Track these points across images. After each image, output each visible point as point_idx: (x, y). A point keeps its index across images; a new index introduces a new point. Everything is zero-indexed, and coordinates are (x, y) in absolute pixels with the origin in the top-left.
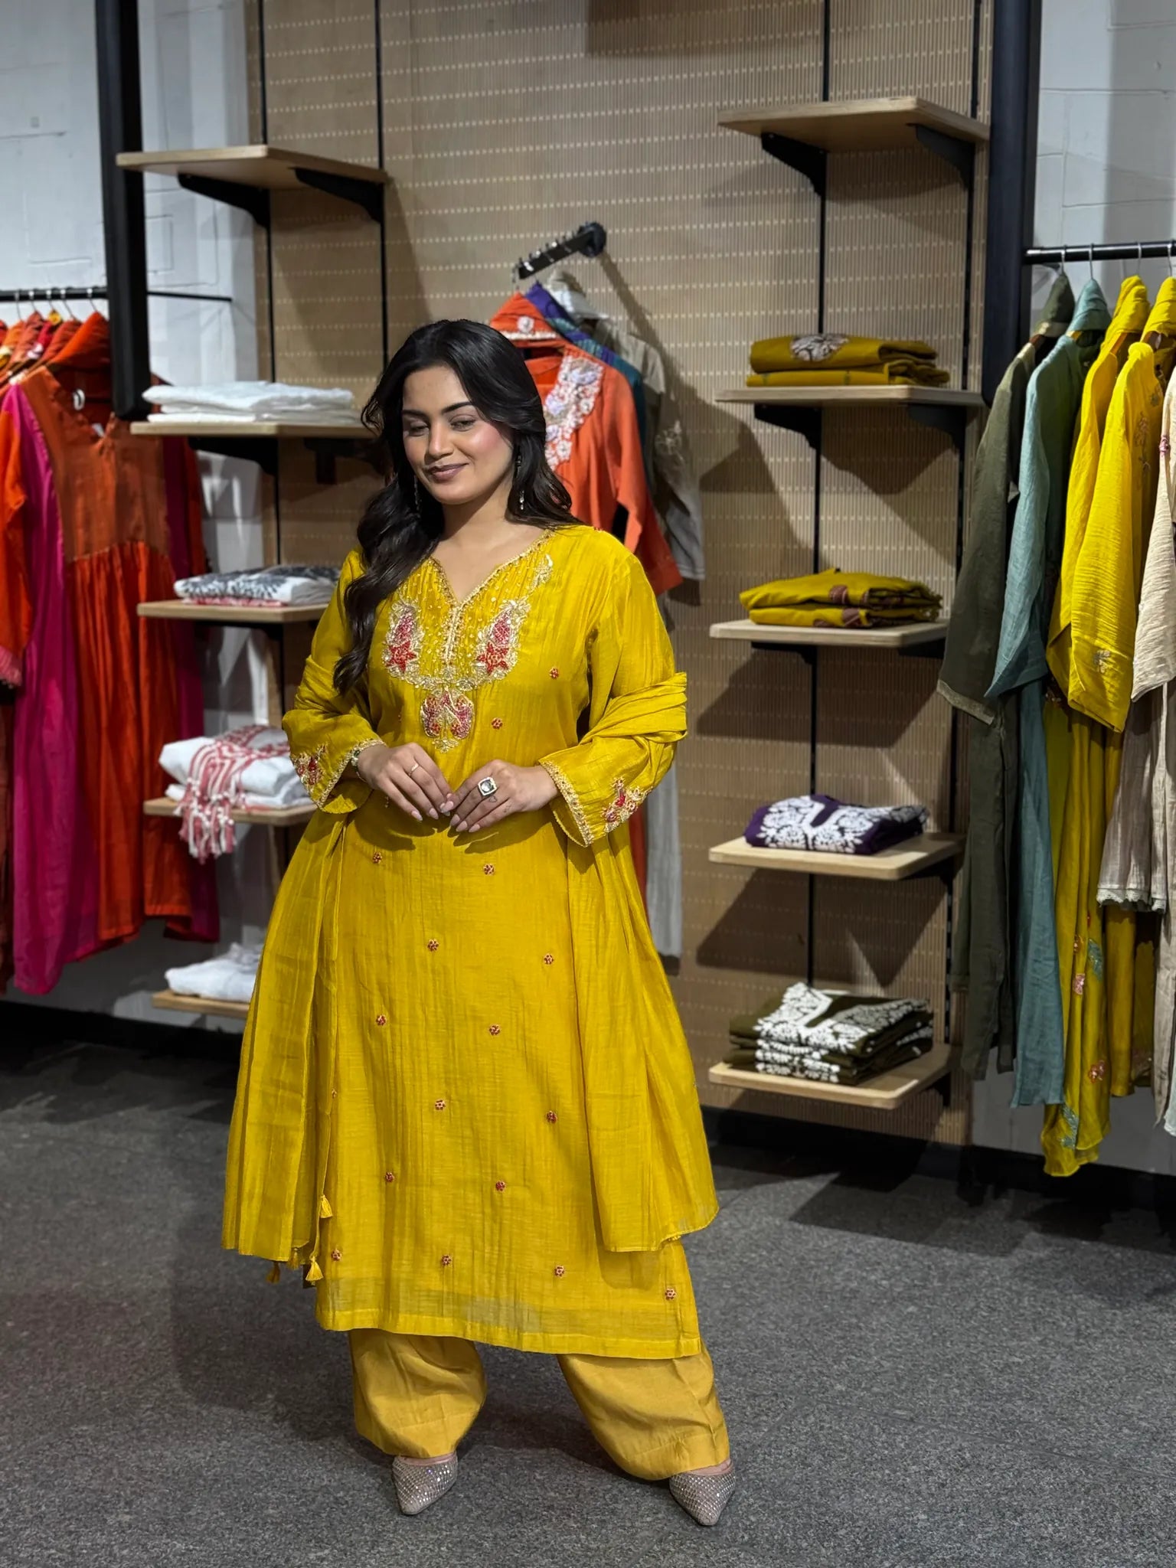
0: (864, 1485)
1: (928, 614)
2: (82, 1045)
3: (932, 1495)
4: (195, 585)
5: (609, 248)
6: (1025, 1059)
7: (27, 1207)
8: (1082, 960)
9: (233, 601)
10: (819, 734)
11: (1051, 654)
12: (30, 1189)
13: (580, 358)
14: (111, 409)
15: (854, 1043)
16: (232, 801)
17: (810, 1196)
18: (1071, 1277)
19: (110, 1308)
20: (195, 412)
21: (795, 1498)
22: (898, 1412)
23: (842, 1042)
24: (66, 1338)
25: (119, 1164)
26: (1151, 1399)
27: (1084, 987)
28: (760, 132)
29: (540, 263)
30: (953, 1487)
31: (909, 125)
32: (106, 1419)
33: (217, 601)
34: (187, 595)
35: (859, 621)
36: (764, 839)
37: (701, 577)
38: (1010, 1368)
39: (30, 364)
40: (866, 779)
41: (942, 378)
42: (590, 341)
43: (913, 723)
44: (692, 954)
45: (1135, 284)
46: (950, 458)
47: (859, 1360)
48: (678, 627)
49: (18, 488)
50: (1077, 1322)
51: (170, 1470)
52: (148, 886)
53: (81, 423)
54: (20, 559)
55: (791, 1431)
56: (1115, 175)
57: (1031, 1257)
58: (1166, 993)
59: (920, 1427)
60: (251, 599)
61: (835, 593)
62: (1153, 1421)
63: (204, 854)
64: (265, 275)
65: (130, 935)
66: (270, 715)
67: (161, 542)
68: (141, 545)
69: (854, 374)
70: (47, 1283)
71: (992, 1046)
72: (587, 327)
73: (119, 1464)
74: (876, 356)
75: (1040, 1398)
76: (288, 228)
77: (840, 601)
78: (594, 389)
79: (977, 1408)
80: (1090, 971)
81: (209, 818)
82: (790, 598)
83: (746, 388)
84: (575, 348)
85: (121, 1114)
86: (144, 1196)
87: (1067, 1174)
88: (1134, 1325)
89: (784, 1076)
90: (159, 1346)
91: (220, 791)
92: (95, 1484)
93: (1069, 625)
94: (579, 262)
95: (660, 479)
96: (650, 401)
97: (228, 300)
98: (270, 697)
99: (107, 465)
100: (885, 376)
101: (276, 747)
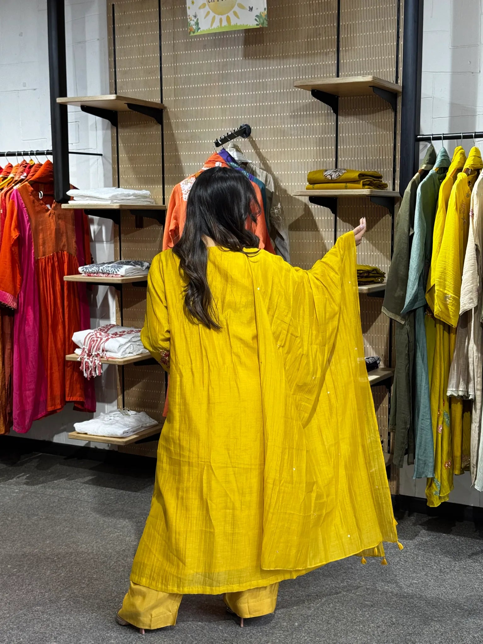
0: (352, 632)
1: (379, 280)
2: (40, 454)
3: (379, 636)
4: (86, 268)
5: (252, 134)
6: (418, 459)
7: (17, 519)
8: (441, 419)
9: (102, 275)
11: (427, 296)
12: (18, 512)
14: (54, 199)
16: (101, 355)
18: (438, 548)
19: (49, 560)
20: (87, 200)
21: (324, 637)
22: (366, 602)
24: (32, 572)
25: (54, 502)
26: (469, 597)
27: (442, 430)
28: (311, 90)
29: (225, 140)
30: (388, 632)
31: (371, 86)
32: (47, 604)
33: (95, 275)
34: (84, 272)
38: (412, 585)
39: (22, 181)
41: (384, 186)
43: (374, 324)
45: (460, 150)
46: (388, 217)
47: (351, 581)
49: (16, 230)
50: (440, 566)
51: (73, 625)
52: (67, 389)
53: (42, 204)
54: (17, 258)
55: (323, 610)
56: (453, 106)
57: (422, 540)
58: (475, 432)
59: (375, 609)
60: (109, 274)
62: (470, 606)
63: (89, 376)
64: (115, 145)
65: (59, 409)
66: (117, 320)
67: (73, 252)
68: (65, 252)
69: (348, 185)
70: (25, 550)
71: (405, 454)
72: (243, 166)
73: (52, 622)
74: (358, 178)
75: (424, 597)
76: (125, 127)
79: (399, 601)
80: (444, 424)
81: (92, 362)
83: (305, 190)
85: (56, 481)
86: (64, 515)
87: (436, 506)
88: (463, 568)
90: (69, 575)
91: (96, 351)
92: (42, 630)
93: (434, 285)
94: (240, 140)
95: (273, 226)
96: (268, 195)
97: (101, 155)
98: (117, 313)
99: (52, 221)
100: (361, 185)
101: (119, 333)
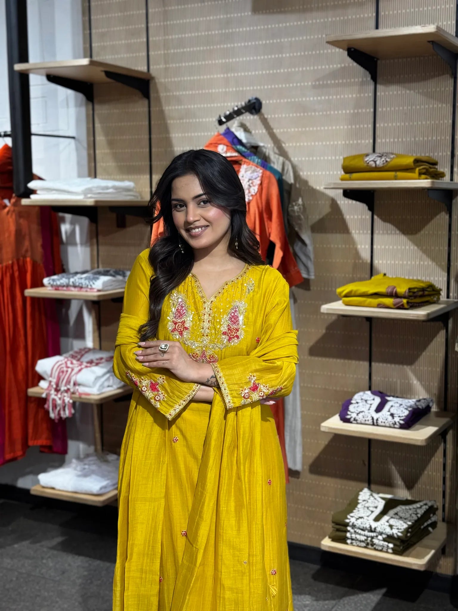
1: (435, 299)
4: (54, 280)
5: (264, 110)
9: (73, 289)
10: (373, 357)
13: (250, 166)
14: (13, 193)
15: (401, 532)
16: (72, 390)
20: (54, 194)
23: (395, 531)
25: (11, 581)
28: (346, 48)
29: (229, 117)
31: (429, 42)
33: (65, 288)
34: (50, 285)
35: (403, 305)
36: (349, 419)
37: (312, 277)
40: (399, 382)
41: (441, 175)
42: (255, 157)
43: (424, 353)
44: (307, 467)
46: (444, 217)
48: (299, 301)
52: (30, 431)
60: (81, 288)
61: (390, 290)
63: (57, 417)
64: (91, 126)
65: (20, 456)
66: (94, 341)
67: (39, 258)
68: (28, 259)
69: (399, 174)
72: (253, 150)
74: (412, 164)
76: (103, 102)
77: (393, 295)
78: (257, 182)
81: (60, 399)
82: (364, 292)
83: (340, 182)
84: (247, 160)
85: (16, 546)
89: (362, 547)
91: (66, 385)
94: (248, 117)
95: (292, 228)
96: (286, 188)
97: (73, 138)
98: (94, 332)
99: (11, 220)
100: (416, 174)
101: (95, 361)
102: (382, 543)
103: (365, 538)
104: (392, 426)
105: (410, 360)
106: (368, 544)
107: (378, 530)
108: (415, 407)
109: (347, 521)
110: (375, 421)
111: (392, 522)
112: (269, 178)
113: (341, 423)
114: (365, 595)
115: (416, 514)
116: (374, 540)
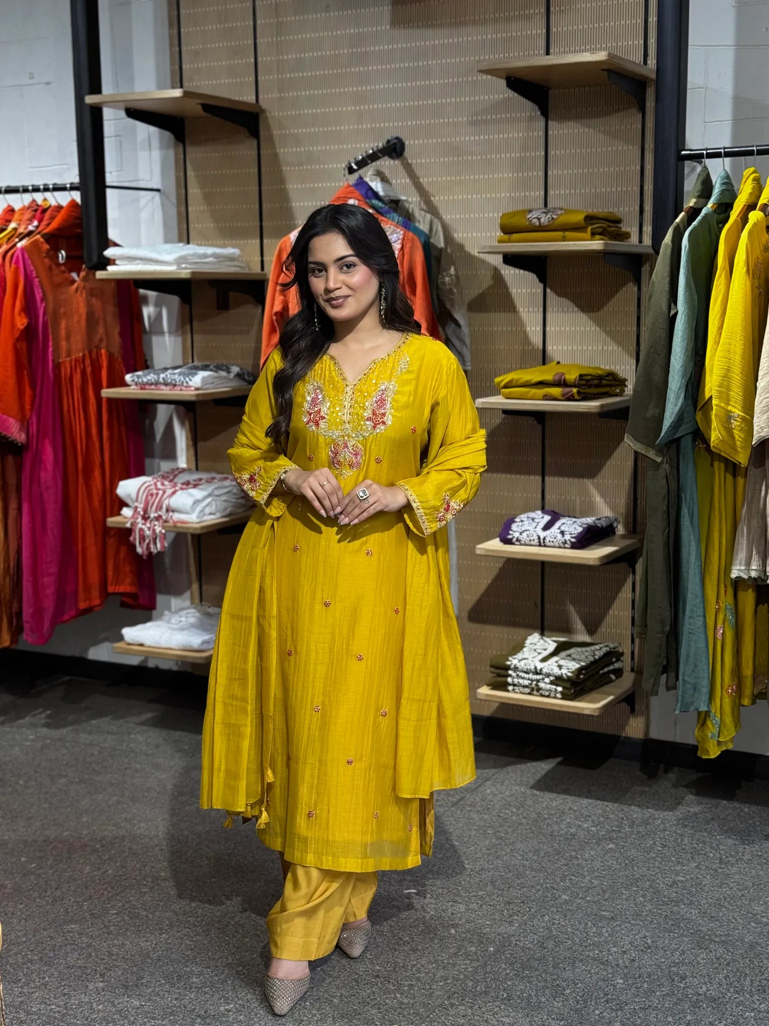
0: (582, 960)
1: (618, 391)
2: (67, 678)
3: (627, 967)
4: (138, 377)
5: (407, 153)
6: (684, 682)
7: (33, 783)
8: (721, 616)
9: (163, 387)
10: (547, 470)
11: (699, 416)
12: (36, 772)
14: (83, 263)
15: (572, 672)
16: (164, 517)
17: (543, 773)
18: (716, 824)
19: (88, 848)
20: (138, 264)
21: (536, 970)
22: (603, 913)
23: (564, 671)
24: (60, 868)
25: (93, 755)
27: (722, 634)
28: (505, 77)
29: (362, 164)
30: (640, 961)
31: (604, 70)
32: (87, 921)
33: (153, 387)
34: (134, 383)
35: (572, 395)
36: (511, 539)
37: (469, 368)
38: (676, 884)
39: (30, 233)
40: (578, 499)
41: (626, 236)
42: (395, 215)
43: (608, 463)
44: (465, 615)
45: (753, 173)
46: (632, 288)
47: (577, 879)
49: (23, 314)
50: (720, 854)
51: (129, 953)
52: (110, 573)
53: (64, 272)
54: (25, 361)
55: (533, 926)
56: (739, 101)
57: (689, 811)
59: (618, 923)
60: (175, 385)
61: (557, 378)
63: (146, 553)
64: (182, 174)
65: (98, 606)
66: (188, 461)
67: (116, 349)
68: (103, 351)
69: (568, 234)
70: (47, 833)
71: (663, 673)
72: (393, 205)
73: (95, 949)
74: (583, 222)
75: (696, 903)
76: (195, 143)
77: (560, 383)
78: (398, 246)
79: (655, 910)
80: (727, 624)
81: (149, 529)
82: (527, 381)
83: (497, 244)
84: (384, 219)
85: (93, 722)
86: (109, 776)
87: (713, 757)
88: (758, 855)
89: (526, 694)
90: (120, 873)
91: (156, 511)
92: (80, 963)
93: (711, 397)
94: (387, 163)
95: (442, 304)
96: (435, 253)
97: (158, 190)
98: (188, 449)
99: (80, 299)
100: (588, 235)
101: (192, 482)
102: (549, 686)
103: (530, 682)
104: (562, 545)
105: (590, 471)
106: (532, 689)
107: (544, 671)
108: (593, 524)
109: (508, 663)
110: (542, 541)
111: (562, 662)
112: (413, 241)
113: (501, 544)
114: (534, 764)
115: (593, 656)
116: (539, 684)
